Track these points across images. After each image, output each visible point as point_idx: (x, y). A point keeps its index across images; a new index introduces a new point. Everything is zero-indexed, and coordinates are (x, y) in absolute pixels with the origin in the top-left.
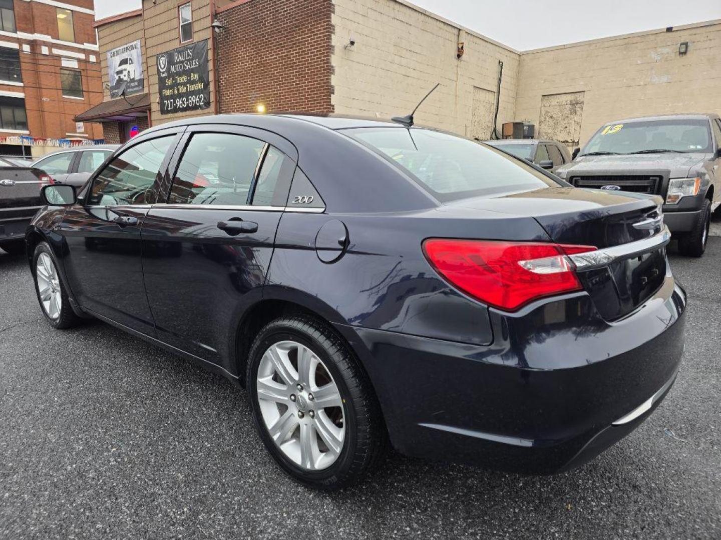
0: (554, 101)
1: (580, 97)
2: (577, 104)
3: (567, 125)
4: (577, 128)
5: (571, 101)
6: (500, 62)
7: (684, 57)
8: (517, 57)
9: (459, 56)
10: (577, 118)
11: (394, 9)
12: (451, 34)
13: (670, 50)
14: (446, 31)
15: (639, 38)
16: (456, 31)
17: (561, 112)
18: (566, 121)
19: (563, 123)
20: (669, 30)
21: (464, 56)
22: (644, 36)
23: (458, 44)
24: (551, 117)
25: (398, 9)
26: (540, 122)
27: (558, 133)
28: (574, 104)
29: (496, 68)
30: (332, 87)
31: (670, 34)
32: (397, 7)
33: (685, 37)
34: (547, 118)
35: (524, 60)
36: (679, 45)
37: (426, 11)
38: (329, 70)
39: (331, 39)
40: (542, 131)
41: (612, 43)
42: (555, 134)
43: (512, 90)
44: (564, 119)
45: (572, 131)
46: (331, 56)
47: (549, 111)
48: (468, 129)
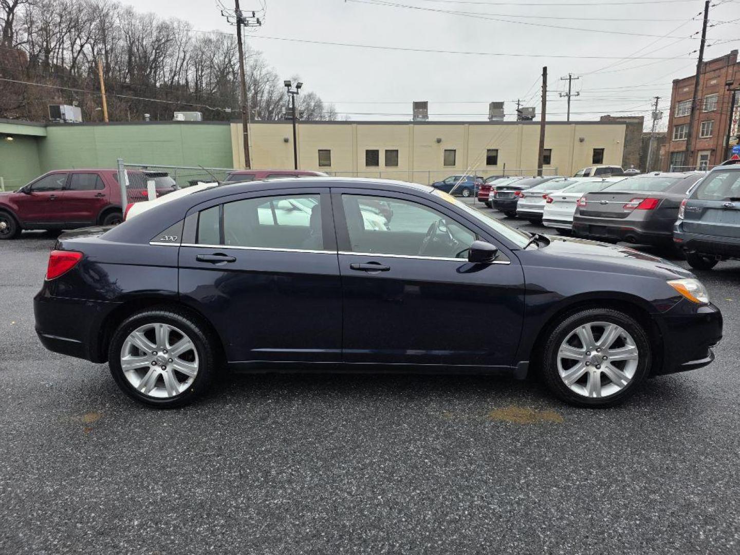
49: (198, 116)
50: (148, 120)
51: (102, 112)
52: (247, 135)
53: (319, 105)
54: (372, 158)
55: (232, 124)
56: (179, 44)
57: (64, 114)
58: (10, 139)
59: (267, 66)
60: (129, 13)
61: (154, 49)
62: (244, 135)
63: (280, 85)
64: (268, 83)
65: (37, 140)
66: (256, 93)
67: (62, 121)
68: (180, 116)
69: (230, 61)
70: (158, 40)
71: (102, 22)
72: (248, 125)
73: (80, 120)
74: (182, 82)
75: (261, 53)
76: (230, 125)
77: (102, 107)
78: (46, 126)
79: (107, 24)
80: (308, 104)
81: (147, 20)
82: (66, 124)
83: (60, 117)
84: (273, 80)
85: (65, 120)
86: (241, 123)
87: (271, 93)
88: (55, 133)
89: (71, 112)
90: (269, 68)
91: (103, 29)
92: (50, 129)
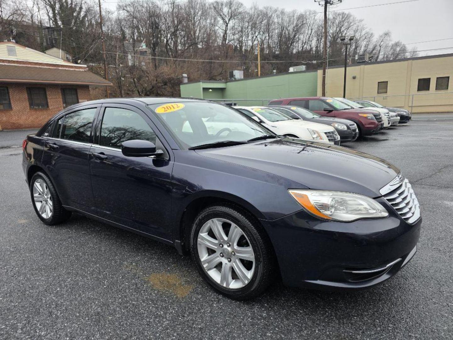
49: (303, 68)
50: (275, 73)
51: (258, 72)
52: (325, 77)
53: (404, 50)
54: (424, 85)
55: (318, 71)
56: (309, 25)
57: (235, 75)
58: (211, 90)
59: (366, 28)
60: (283, 13)
61: (294, 31)
62: (323, 77)
63: (374, 40)
64: (365, 40)
65: (222, 90)
66: (356, 48)
67: (234, 79)
68: (291, 70)
69: (340, 30)
70: (297, 25)
71: (268, 21)
72: (326, 70)
73: (242, 77)
74: (308, 48)
75: (362, 20)
76: (317, 71)
77: (258, 69)
78: (226, 82)
79: (271, 22)
80: (395, 50)
81: (291, 15)
82: (236, 80)
83: (233, 77)
84: (369, 38)
85: (235, 78)
86: (322, 69)
87: (367, 46)
88: (231, 86)
89: (238, 74)
90: (367, 30)
91: (268, 25)
92: (228, 84)
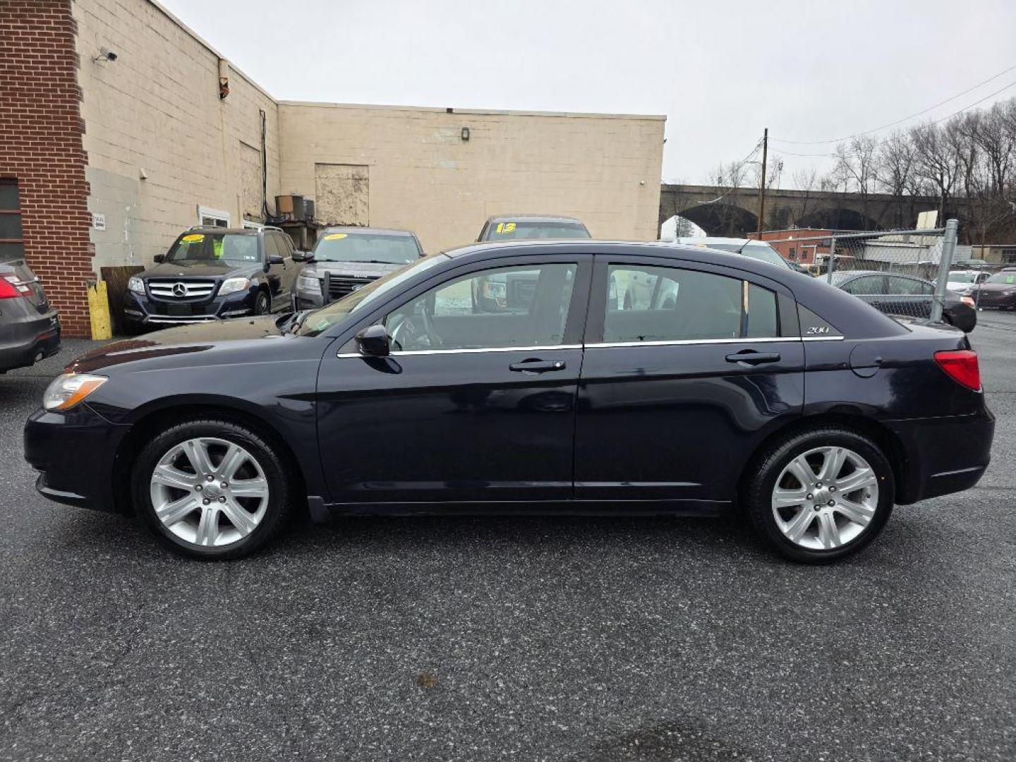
0: (332, 172)
1: (363, 172)
2: (361, 179)
3: (352, 205)
4: (365, 209)
5: (353, 176)
6: (261, 111)
7: (467, 143)
8: (275, 107)
9: (222, 96)
10: (363, 197)
11: (147, 12)
12: (210, 63)
13: (453, 134)
14: (206, 57)
15: (420, 114)
16: (215, 60)
17: (343, 187)
18: (351, 200)
19: (346, 202)
20: (450, 111)
21: (227, 99)
22: (425, 112)
23: (220, 79)
24: (330, 192)
25: (152, 13)
26: (317, 197)
27: (342, 214)
28: (358, 180)
29: (259, 119)
30: (82, 121)
31: (449, 115)
32: (150, 10)
33: (465, 122)
34: (326, 192)
35: (284, 113)
36: (461, 130)
37: (182, 24)
38: (74, 94)
39: (74, 42)
40: (320, 209)
41: (401, 114)
42: (338, 214)
43: (275, 151)
44: (347, 197)
45: (359, 212)
46: (76, 70)
47: (327, 183)
48: (240, 199)
